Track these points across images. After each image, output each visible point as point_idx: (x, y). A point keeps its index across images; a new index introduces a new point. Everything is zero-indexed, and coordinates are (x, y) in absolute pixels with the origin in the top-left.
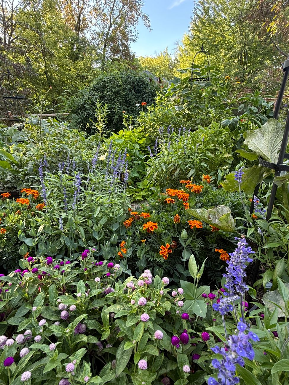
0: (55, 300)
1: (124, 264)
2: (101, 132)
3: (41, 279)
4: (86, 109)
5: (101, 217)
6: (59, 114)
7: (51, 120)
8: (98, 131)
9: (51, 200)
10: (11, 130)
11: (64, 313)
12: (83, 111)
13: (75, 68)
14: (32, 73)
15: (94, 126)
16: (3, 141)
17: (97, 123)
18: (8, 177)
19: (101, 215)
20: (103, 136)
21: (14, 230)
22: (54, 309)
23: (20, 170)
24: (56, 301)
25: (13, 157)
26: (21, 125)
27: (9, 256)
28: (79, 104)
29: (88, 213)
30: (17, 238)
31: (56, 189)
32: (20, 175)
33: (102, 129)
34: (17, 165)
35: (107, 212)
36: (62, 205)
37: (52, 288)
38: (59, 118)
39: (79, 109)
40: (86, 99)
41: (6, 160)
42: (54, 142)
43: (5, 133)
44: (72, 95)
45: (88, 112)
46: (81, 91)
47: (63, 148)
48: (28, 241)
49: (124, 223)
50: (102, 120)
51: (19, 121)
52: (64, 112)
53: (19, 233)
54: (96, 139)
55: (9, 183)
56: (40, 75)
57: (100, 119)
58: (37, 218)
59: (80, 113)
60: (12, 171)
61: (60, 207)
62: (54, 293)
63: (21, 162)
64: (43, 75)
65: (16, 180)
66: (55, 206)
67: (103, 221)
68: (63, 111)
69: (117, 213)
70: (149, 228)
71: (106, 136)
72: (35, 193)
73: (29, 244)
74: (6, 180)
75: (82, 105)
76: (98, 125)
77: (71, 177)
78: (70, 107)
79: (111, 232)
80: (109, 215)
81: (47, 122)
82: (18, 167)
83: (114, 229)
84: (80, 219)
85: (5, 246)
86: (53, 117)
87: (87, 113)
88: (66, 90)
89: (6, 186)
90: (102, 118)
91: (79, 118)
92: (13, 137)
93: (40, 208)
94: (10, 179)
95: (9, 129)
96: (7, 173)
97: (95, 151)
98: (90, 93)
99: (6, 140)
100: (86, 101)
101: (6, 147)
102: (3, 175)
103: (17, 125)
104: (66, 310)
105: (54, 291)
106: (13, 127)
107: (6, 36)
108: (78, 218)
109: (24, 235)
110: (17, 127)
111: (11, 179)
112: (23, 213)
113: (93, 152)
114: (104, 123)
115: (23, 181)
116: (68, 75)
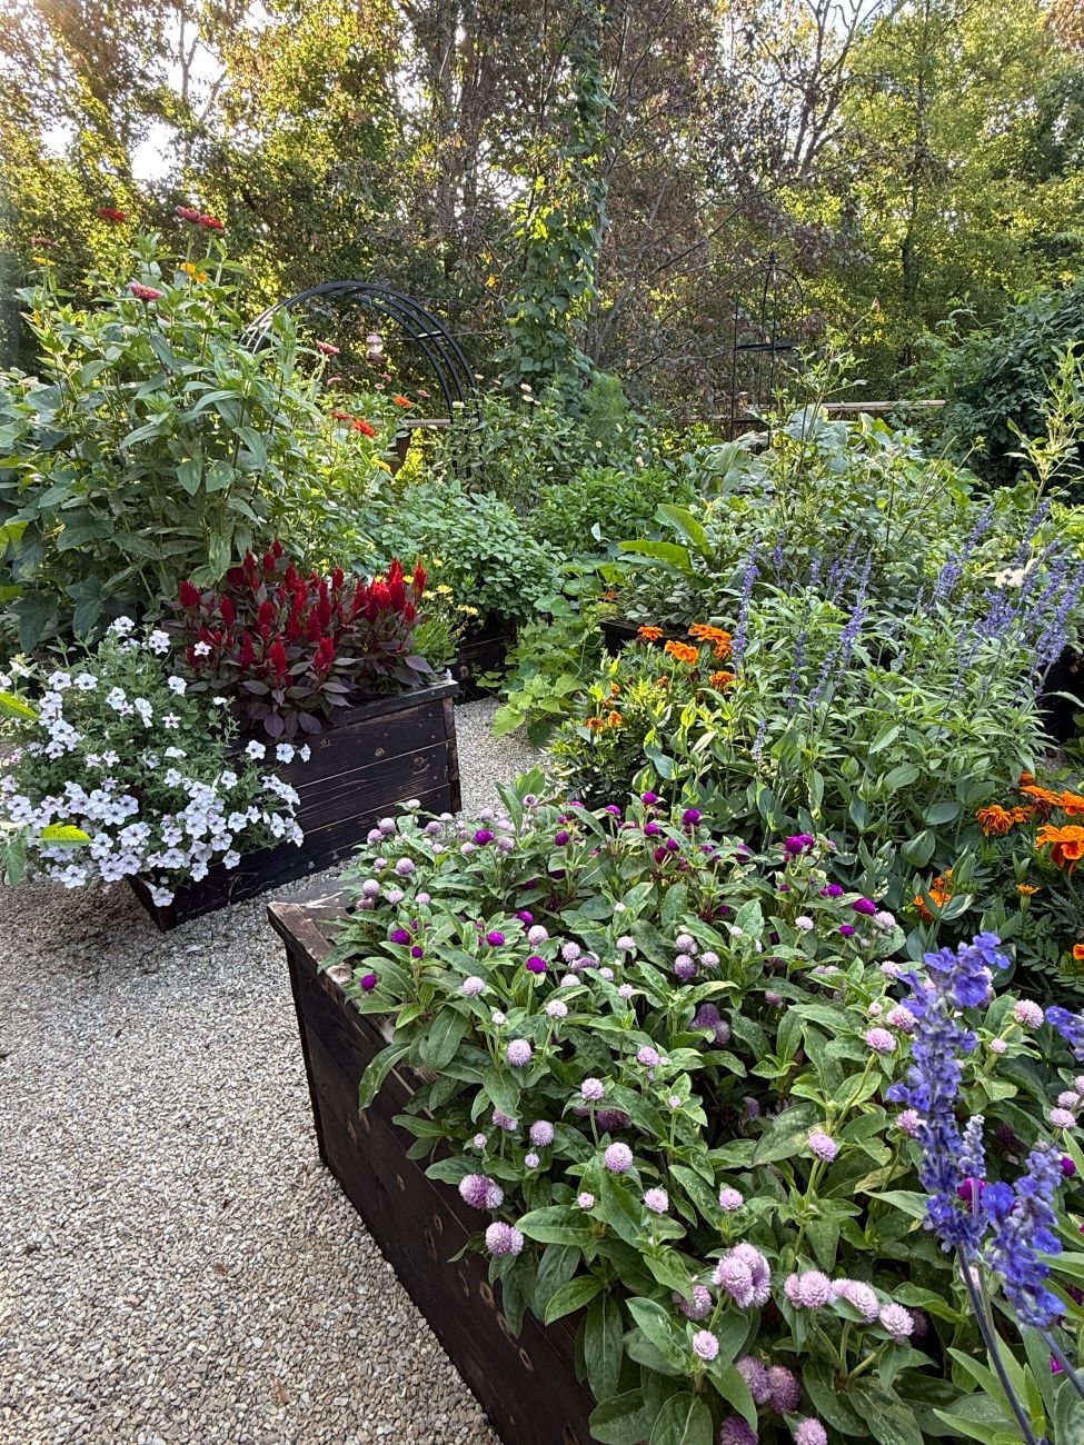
0: (674, 922)
1: (925, 940)
2: (1045, 476)
3: (660, 862)
4: (1022, 384)
5: (898, 764)
6: (904, 403)
7: (865, 425)
8: (1034, 471)
9: (756, 670)
10: (727, 453)
11: (683, 961)
12: (1004, 391)
13: (1033, 212)
14: (851, 253)
15: (1024, 451)
16: (697, 486)
17: (1039, 440)
18: (675, 594)
19: (896, 756)
20: (1049, 495)
21: (639, 726)
22: (665, 941)
23: (712, 575)
24: (676, 925)
25: (706, 535)
26: (762, 438)
27: (611, 790)
28: (995, 361)
29: (855, 740)
30: (642, 751)
31: (782, 641)
32: (709, 592)
33: (1055, 464)
34: (709, 559)
35: (925, 753)
36: (785, 694)
37: (678, 892)
38: (899, 417)
39: (991, 382)
40: (1032, 342)
41: (684, 543)
42: (836, 499)
43: (710, 462)
44: (977, 328)
45: (1025, 395)
46: (1019, 309)
47: (862, 522)
48: (662, 762)
49: (982, 813)
50: (1064, 427)
51: (760, 426)
52: (926, 395)
53: (650, 736)
54: (1016, 502)
55: (671, 612)
56: (885, 257)
57: (1057, 421)
58: (704, 711)
59: (991, 399)
60: (688, 578)
61: (776, 696)
62: (679, 906)
63: (723, 551)
64: (893, 256)
65: (694, 605)
66: (763, 687)
67: (899, 778)
68: (923, 390)
69: (961, 767)
70: (1059, 844)
71: (1066, 493)
72: (720, 638)
73: (662, 772)
74: (670, 600)
75: (1010, 365)
76: (1041, 446)
77: (846, 616)
78: (955, 375)
79: (919, 825)
80: (927, 765)
81: (849, 429)
82: (709, 567)
83: (932, 820)
84: (825, 749)
85: (610, 762)
86: (875, 414)
87: (1019, 398)
88: (957, 307)
89: (665, 618)
90: (1068, 419)
91: (977, 421)
92: (727, 477)
93: (719, 684)
94: (679, 600)
95: (721, 451)
96: (678, 580)
97: (991, 549)
98: (1058, 315)
99: (706, 485)
100: (1031, 351)
101: (699, 504)
102: (665, 586)
103: (752, 437)
104: (693, 956)
105: (679, 901)
106: (736, 443)
107: (807, 131)
108: (821, 744)
109: (660, 746)
110: (748, 442)
111: (684, 600)
112: (673, 688)
113: (981, 553)
114: (1073, 441)
115: (710, 611)
116: (990, 246)
